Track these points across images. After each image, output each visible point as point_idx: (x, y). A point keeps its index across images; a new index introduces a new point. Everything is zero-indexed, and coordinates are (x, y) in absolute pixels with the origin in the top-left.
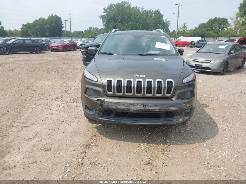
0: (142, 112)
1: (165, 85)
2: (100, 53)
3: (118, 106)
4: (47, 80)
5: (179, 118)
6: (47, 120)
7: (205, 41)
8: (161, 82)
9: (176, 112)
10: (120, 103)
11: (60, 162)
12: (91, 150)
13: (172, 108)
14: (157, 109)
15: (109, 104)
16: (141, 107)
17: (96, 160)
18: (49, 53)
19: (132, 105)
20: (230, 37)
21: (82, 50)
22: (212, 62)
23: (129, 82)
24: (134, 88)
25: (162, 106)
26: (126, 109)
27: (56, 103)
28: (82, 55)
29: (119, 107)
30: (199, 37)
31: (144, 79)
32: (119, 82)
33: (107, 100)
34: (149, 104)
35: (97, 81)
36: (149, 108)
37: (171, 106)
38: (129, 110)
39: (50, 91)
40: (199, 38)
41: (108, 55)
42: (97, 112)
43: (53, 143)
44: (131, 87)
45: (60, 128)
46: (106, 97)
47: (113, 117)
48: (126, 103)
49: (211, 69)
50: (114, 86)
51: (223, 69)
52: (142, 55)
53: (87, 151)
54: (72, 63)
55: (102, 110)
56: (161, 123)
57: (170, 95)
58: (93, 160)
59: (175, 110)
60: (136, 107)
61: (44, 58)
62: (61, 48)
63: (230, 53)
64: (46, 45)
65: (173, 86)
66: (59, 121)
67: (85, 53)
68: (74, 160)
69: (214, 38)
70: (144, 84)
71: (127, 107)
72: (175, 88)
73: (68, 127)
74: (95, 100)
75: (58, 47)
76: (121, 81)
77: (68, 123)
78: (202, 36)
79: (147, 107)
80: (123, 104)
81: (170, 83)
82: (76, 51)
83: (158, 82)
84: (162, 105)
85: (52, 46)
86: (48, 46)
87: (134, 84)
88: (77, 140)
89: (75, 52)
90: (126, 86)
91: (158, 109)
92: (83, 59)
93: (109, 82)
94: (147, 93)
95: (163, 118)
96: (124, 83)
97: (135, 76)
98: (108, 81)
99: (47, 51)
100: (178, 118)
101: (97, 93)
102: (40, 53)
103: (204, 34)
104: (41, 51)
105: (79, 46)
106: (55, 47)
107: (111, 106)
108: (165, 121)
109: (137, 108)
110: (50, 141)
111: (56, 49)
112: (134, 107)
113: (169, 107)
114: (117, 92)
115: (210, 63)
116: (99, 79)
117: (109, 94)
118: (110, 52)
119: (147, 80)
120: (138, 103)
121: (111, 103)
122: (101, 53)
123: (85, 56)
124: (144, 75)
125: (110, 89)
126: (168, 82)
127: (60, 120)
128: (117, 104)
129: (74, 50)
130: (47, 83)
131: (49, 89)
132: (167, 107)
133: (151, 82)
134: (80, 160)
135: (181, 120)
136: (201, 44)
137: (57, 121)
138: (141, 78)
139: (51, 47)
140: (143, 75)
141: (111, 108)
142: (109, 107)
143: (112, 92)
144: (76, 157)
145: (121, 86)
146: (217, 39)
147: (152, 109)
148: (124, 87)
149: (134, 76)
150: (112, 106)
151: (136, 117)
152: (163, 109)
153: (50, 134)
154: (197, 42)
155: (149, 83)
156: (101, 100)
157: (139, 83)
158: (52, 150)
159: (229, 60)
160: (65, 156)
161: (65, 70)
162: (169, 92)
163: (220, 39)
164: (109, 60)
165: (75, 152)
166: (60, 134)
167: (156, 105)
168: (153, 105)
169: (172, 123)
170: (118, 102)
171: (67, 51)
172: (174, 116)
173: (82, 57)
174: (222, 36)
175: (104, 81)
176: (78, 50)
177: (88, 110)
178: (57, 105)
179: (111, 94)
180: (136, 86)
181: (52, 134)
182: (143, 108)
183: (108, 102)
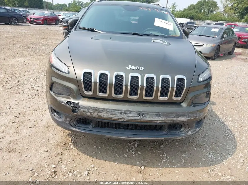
0: (136, 123)
1: (173, 84)
2: (78, 28)
3: (100, 114)
4: (22, 56)
5: (188, 131)
6: (16, 108)
7: (194, 23)
8: (168, 79)
9: (185, 123)
10: (104, 109)
11: (27, 169)
12: (69, 151)
13: (181, 119)
14: (159, 120)
15: (85, 110)
16: (135, 117)
17: (75, 165)
18: (27, 25)
19: (121, 113)
20: (218, 21)
21: (64, 24)
22: (204, 46)
23: (119, 78)
24: (127, 87)
25: (167, 116)
26: (113, 119)
27: (29, 86)
28: (64, 29)
29: (102, 116)
30: (187, 18)
31: (143, 73)
32: (103, 77)
33: (83, 103)
34: (148, 112)
35: (69, 73)
36: (148, 118)
37: (181, 116)
38: (116, 120)
39: (23, 70)
40: (188, 20)
41: (90, 32)
42: (68, 119)
43: (20, 140)
44: (122, 85)
45: (31, 119)
46: (83, 98)
47: (92, 127)
48: (113, 110)
49: (203, 53)
50: (95, 83)
51: (215, 54)
52: (137, 34)
53: (64, 152)
54: (52, 38)
55: (75, 118)
56: (163, 139)
57: (179, 98)
58: (70, 167)
59: (185, 122)
60: (129, 116)
61: (21, 31)
62: (40, 20)
63: (223, 37)
64: (24, 16)
65: (185, 87)
66: (30, 109)
67: (67, 27)
68: (46, 166)
69: (202, 21)
70: (142, 82)
71: (114, 116)
72: (188, 89)
73: (41, 118)
74: (64, 103)
75: (37, 19)
76: (106, 75)
77: (42, 112)
78: (191, 18)
79: (144, 117)
80: (108, 111)
81: (180, 81)
82: (58, 26)
83: (163, 79)
84: (167, 114)
85: (31, 18)
86: (26, 17)
87: (127, 81)
88: (51, 137)
89: (56, 26)
90: (114, 83)
91: (161, 119)
92: (64, 35)
93: (87, 75)
94: (146, 95)
95: (165, 131)
96: (111, 79)
97: (129, 67)
98: (85, 73)
99: (25, 23)
100: (186, 131)
101: (69, 92)
102: (17, 25)
103: (193, 16)
104: (18, 22)
105: (61, 19)
106: (34, 19)
107: (89, 114)
108: (168, 135)
109: (130, 118)
110: (16, 137)
111: (35, 22)
112: (126, 117)
113: (177, 117)
114: (100, 92)
115: (202, 46)
116: (71, 69)
117: (86, 95)
118: (92, 28)
119: (146, 76)
120: (132, 111)
121: (89, 108)
122: (80, 28)
123: (66, 31)
124: (143, 68)
125: (88, 87)
126: (178, 79)
127: (32, 108)
128: (98, 110)
129: (56, 24)
130: (21, 60)
131: (22, 68)
132: (174, 118)
133: (152, 78)
134: (54, 166)
135: (190, 133)
136: (189, 26)
137: (28, 109)
138: (138, 71)
139: (29, 19)
140: (140, 67)
141: (88, 116)
142: (86, 114)
143: (91, 91)
144: (49, 161)
145: (107, 83)
146: (205, 22)
147: (152, 119)
148: (111, 85)
149: (127, 68)
150: (91, 113)
151: (128, 129)
152: (169, 120)
153: (17, 128)
154: (186, 24)
155: (150, 80)
156: (73, 103)
157: (134, 79)
158: (18, 151)
159: (222, 44)
160: (34, 160)
161: (44, 46)
162: (178, 95)
163: (209, 22)
164: (92, 38)
165: (48, 154)
166: (30, 128)
167: (158, 115)
168: (154, 113)
169: (178, 138)
170: (101, 108)
171: (47, 24)
172: (181, 127)
173: (64, 32)
174: (211, 20)
175: (80, 74)
176: (60, 24)
177: (55, 114)
178: (30, 88)
179: (90, 94)
180: (129, 84)
181: (21, 128)
182: (138, 118)
183: (85, 107)
